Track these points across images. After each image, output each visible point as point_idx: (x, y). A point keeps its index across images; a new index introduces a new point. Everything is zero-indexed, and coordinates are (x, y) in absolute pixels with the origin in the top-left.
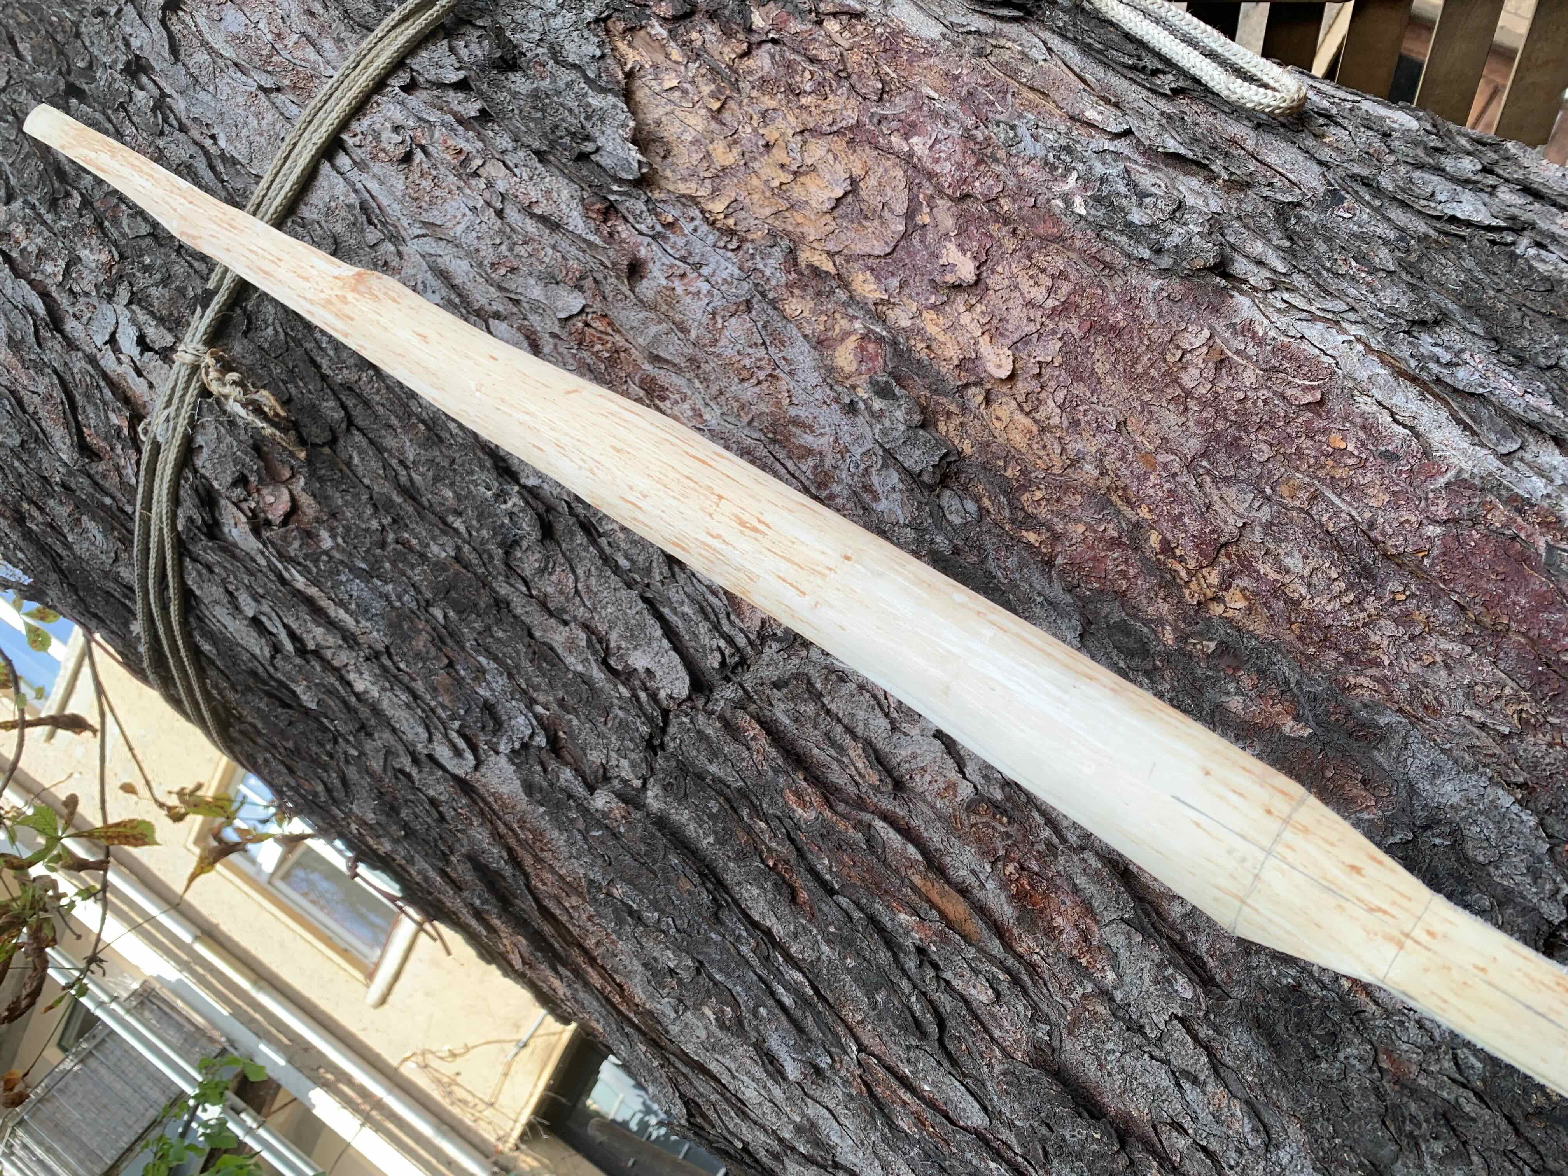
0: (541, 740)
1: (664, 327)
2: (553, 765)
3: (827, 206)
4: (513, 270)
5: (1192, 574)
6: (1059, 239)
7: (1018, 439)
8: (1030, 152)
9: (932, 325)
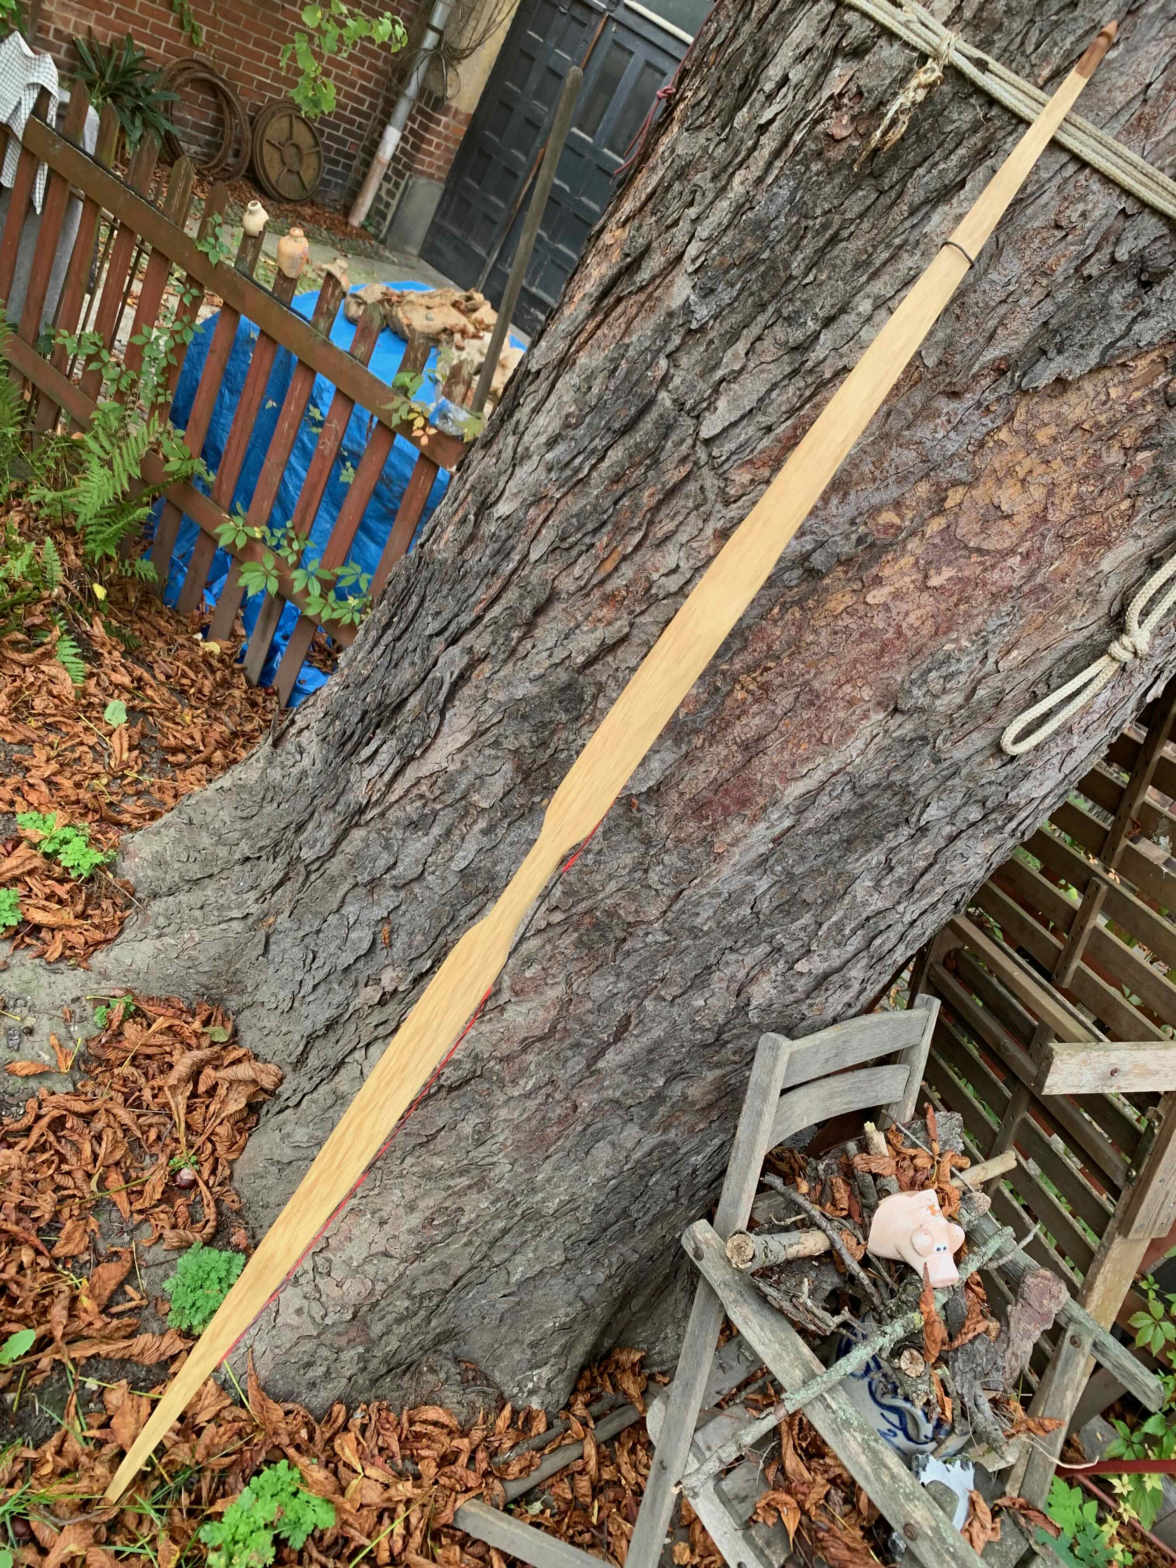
0: (694, 325)
1: (910, 416)
2: (682, 331)
3: (996, 501)
5: (754, 679)
6: (936, 633)
7: (830, 605)
8: (990, 622)
9: (906, 561)
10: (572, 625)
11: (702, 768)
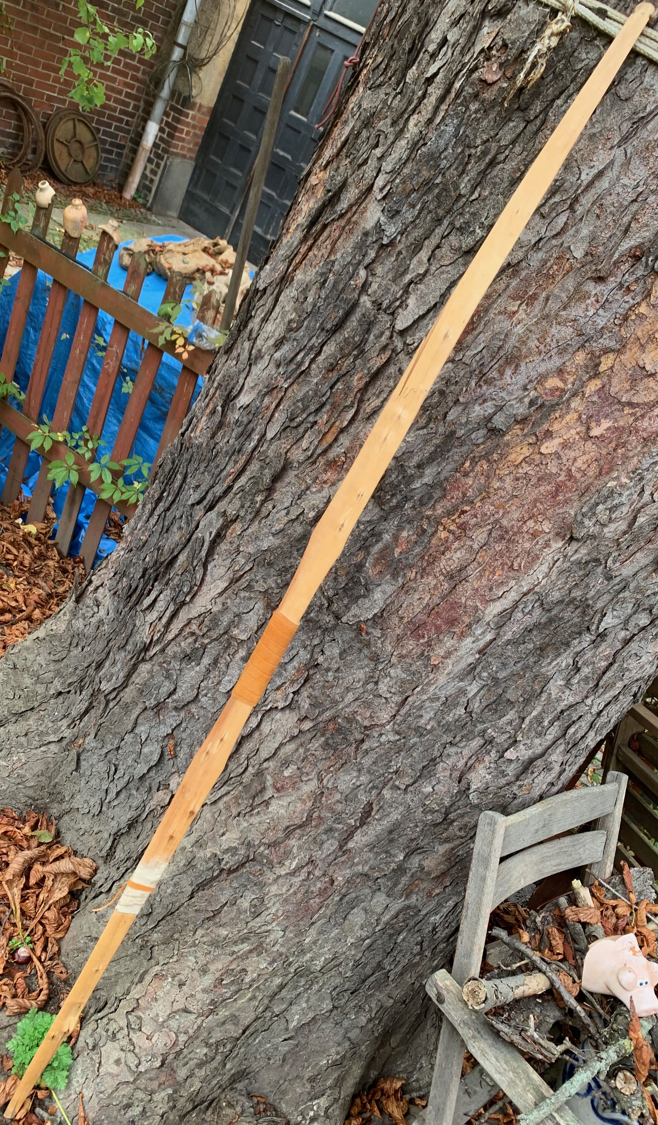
0: (385, 241)
1: (565, 299)
2: (376, 246)
3: (641, 363)
4: (598, 216)
5: (453, 521)
6: (600, 474)
7: (512, 457)
8: (644, 462)
9: (570, 417)
10: (303, 487)
11: (417, 596)
